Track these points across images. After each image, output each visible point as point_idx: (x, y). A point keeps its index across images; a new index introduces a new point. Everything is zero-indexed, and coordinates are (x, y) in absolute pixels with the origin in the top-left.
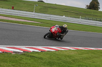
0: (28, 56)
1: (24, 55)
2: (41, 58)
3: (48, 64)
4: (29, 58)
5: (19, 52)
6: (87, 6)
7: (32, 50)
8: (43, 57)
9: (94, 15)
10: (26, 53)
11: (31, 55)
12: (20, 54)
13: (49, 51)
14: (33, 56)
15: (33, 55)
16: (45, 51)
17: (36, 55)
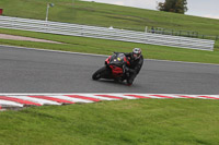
0: (35, 114)
1: (27, 112)
2: (63, 119)
3: (77, 132)
4: (37, 118)
5: (14, 107)
6: (160, 4)
7: (42, 102)
8: (66, 116)
9: (175, 25)
10: (29, 108)
11: (40, 111)
12: (16, 110)
13: (79, 103)
14: (44, 115)
15: (44, 112)
16: (70, 103)
17: (52, 112)
